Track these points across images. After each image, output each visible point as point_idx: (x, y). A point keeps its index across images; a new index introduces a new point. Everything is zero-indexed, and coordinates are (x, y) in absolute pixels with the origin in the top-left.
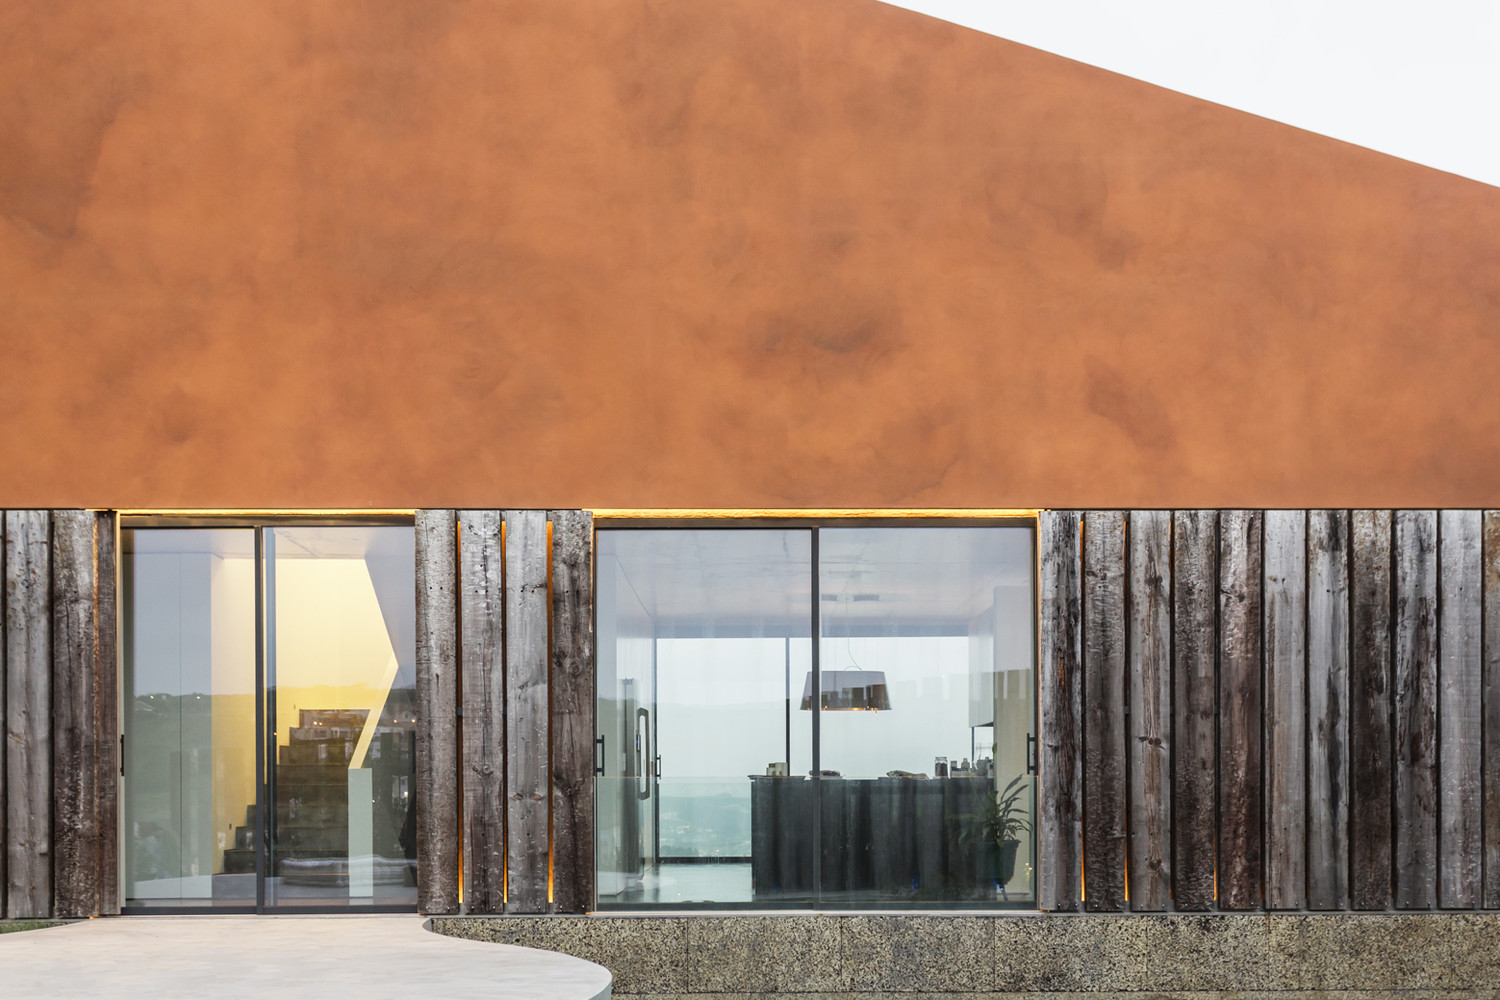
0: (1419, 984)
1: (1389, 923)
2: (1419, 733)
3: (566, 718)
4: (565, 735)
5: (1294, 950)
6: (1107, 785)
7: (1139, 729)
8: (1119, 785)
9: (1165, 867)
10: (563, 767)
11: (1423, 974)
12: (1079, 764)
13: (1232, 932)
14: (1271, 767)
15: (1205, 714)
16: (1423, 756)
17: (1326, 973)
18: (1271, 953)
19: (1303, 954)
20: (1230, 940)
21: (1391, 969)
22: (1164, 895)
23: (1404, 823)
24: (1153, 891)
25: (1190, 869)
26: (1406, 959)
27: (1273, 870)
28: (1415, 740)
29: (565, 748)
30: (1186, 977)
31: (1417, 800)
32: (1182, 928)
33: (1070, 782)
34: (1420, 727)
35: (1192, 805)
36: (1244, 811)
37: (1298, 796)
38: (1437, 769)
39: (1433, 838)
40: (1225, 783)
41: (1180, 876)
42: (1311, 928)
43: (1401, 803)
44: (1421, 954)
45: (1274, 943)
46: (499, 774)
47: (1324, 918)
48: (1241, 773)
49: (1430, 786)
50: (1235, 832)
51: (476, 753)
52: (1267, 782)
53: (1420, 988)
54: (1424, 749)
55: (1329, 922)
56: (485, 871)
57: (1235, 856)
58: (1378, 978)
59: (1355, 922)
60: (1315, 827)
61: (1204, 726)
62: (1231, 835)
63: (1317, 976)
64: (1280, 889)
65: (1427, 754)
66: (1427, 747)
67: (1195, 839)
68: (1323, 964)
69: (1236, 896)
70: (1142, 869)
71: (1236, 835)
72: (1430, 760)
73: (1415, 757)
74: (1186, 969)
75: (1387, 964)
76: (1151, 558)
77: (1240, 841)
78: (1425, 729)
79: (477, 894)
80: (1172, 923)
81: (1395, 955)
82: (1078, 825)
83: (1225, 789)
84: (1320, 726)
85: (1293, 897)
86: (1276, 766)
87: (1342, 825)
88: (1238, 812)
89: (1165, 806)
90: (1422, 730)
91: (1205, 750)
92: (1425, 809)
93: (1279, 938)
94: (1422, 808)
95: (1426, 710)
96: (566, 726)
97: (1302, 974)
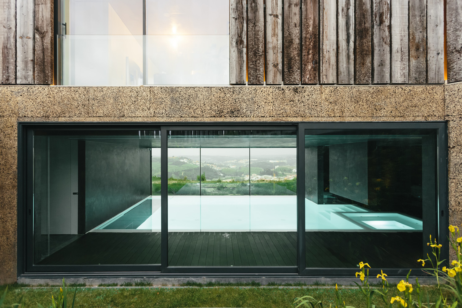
0: (382, 115)
1: (371, 90)
2: (383, 12)
3: (40, 6)
4: (40, 13)
5: (332, 100)
6: (256, 34)
7: (269, 11)
8: (261, 34)
9: (280, 67)
10: (39, 26)
11: (384, 110)
12: (245, 25)
13: (307, 93)
14: (323, 26)
15: (296, 5)
16: (384, 22)
17: (345, 110)
18: (322, 102)
19: (335, 102)
20: (306, 96)
21: (371, 108)
22: (279, 78)
23: (376, 49)
24: (275, 76)
25: (290, 67)
26: (377, 104)
27: (324, 67)
28: (381, 15)
29: (40, 18)
30: (288, 111)
31: (382, 40)
32: (287, 91)
33: (242, 32)
34: (383, 10)
35: (291, 42)
36: (312, 44)
37: (334, 38)
38: (390, 27)
39: (389, 55)
40: (304, 32)
41: (286, 70)
42: (339, 92)
43: (376, 41)
44: (384, 102)
45: (324, 98)
46: (14, 29)
47: (344, 88)
48: (311, 29)
49: (387, 33)
50: (308, 52)
51: (5, 20)
52: (321, 32)
53: (383, 116)
54: (385, 18)
55: (346, 89)
56: (8, 67)
57: (308, 62)
58: (366, 112)
59: (357, 89)
60: (340, 51)
61: (296, 10)
62: (307, 54)
63: (341, 111)
64: (326, 75)
65: (386, 21)
66: (386, 18)
67: (292, 55)
68: (344, 107)
69: (308, 78)
70: (271, 67)
71: (309, 54)
72: (387, 23)
73: (381, 22)
74: (288, 108)
75: (370, 106)
77: (310, 56)
78: (385, 11)
79: (5, 76)
80: (283, 89)
81: (373, 103)
82: (245, 50)
83: (304, 35)
84: (343, 10)
85: (332, 78)
86: (325, 26)
87: (352, 50)
88: (309, 44)
89: (280, 41)
90: (384, 11)
91: (296, 19)
92: (385, 43)
93: (326, 96)
94: (384, 43)
95: (385, 3)
96: (40, 10)
97: (335, 110)
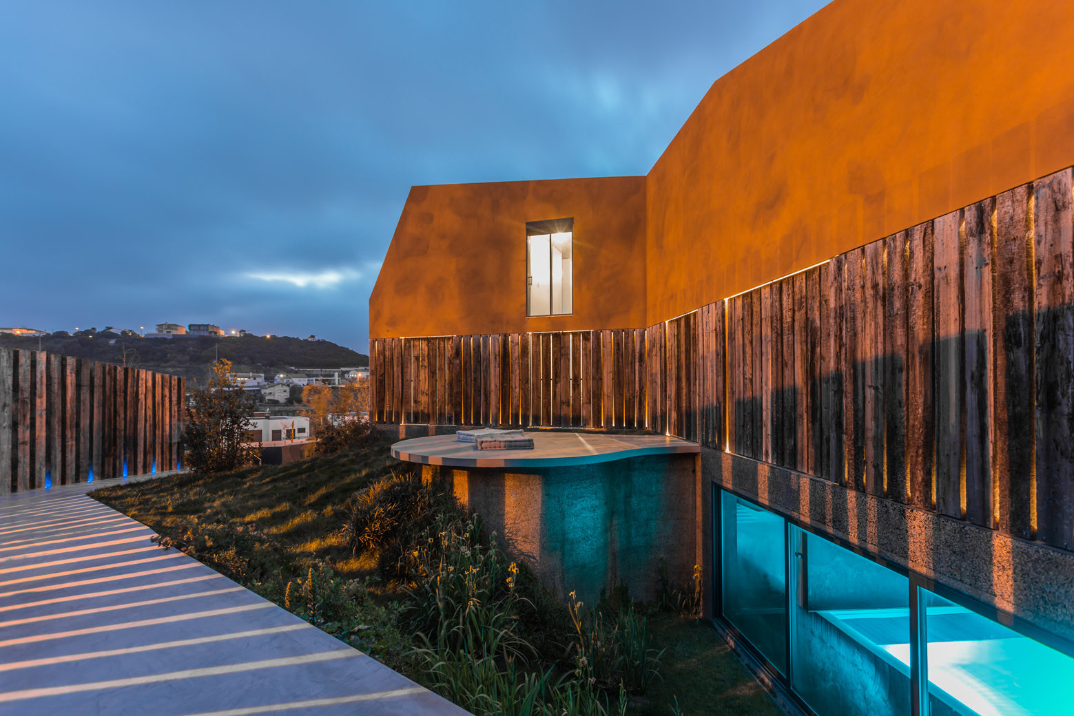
0: (1060, 619)
1: (1031, 551)
2: (1056, 383)
5: (957, 548)
7: (868, 380)
8: (861, 414)
11: (1064, 610)
12: (844, 400)
13: (917, 521)
14: (939, 407)
15: (901, 370)
16: (1060, 404)
17: (979, 575)
18: (941, 546)
19: (963, 554)
20: (917, 528)
21: (1033, 594)
24: (875, 483)
25: (894, 473)
26: (1048, 590)
27: (940, 484)
28: (1051, 389)
30: (893, 544)
31: (1053, 446)
32: (890, 511)
33: (841, 410)
34: (1056, 376)
35: (895, 430)
36: (922, 438)
40: (911, 416)
42: (968, 536)
44: (1063, 591)
45: (943, 538)
47: (977, 531)
48: (921, 411)
49: (1066, 432)
50: (917, 452)
52: (936, 418)
53: (1061, 623)
54: (1060, 396)
55: (981, 536)
57: (917, 469)
58: (1022, 597)
59: (1002, 541)
61: (900, 378)
62: (914, 454)
63: (973, 575)
64: (944, 500)
65: (1064, 401)
66: (1063, 395)
67: (896, 454)
68: (978, 568)
69: (918, 497)
70: (870, 467)
71: (919, 455)
72: (1065, 408)
73: (1052, 405)
74: (894, 539)
75: (1029, 587)
76: (874, 273)
77: (920, 459)
78: (1062, 379)
80: (886, 506)
81: (1037, 582)
84: (972, 377)
85: (953, 508)
86: (942, 407)
88: (919, 438)
90: (1059, 379)
91: (900, 394)
92: (1062, 454)
93: (947, 536)
94: (1059, 453)
95: (1062, 361)
97: (963, 570)
